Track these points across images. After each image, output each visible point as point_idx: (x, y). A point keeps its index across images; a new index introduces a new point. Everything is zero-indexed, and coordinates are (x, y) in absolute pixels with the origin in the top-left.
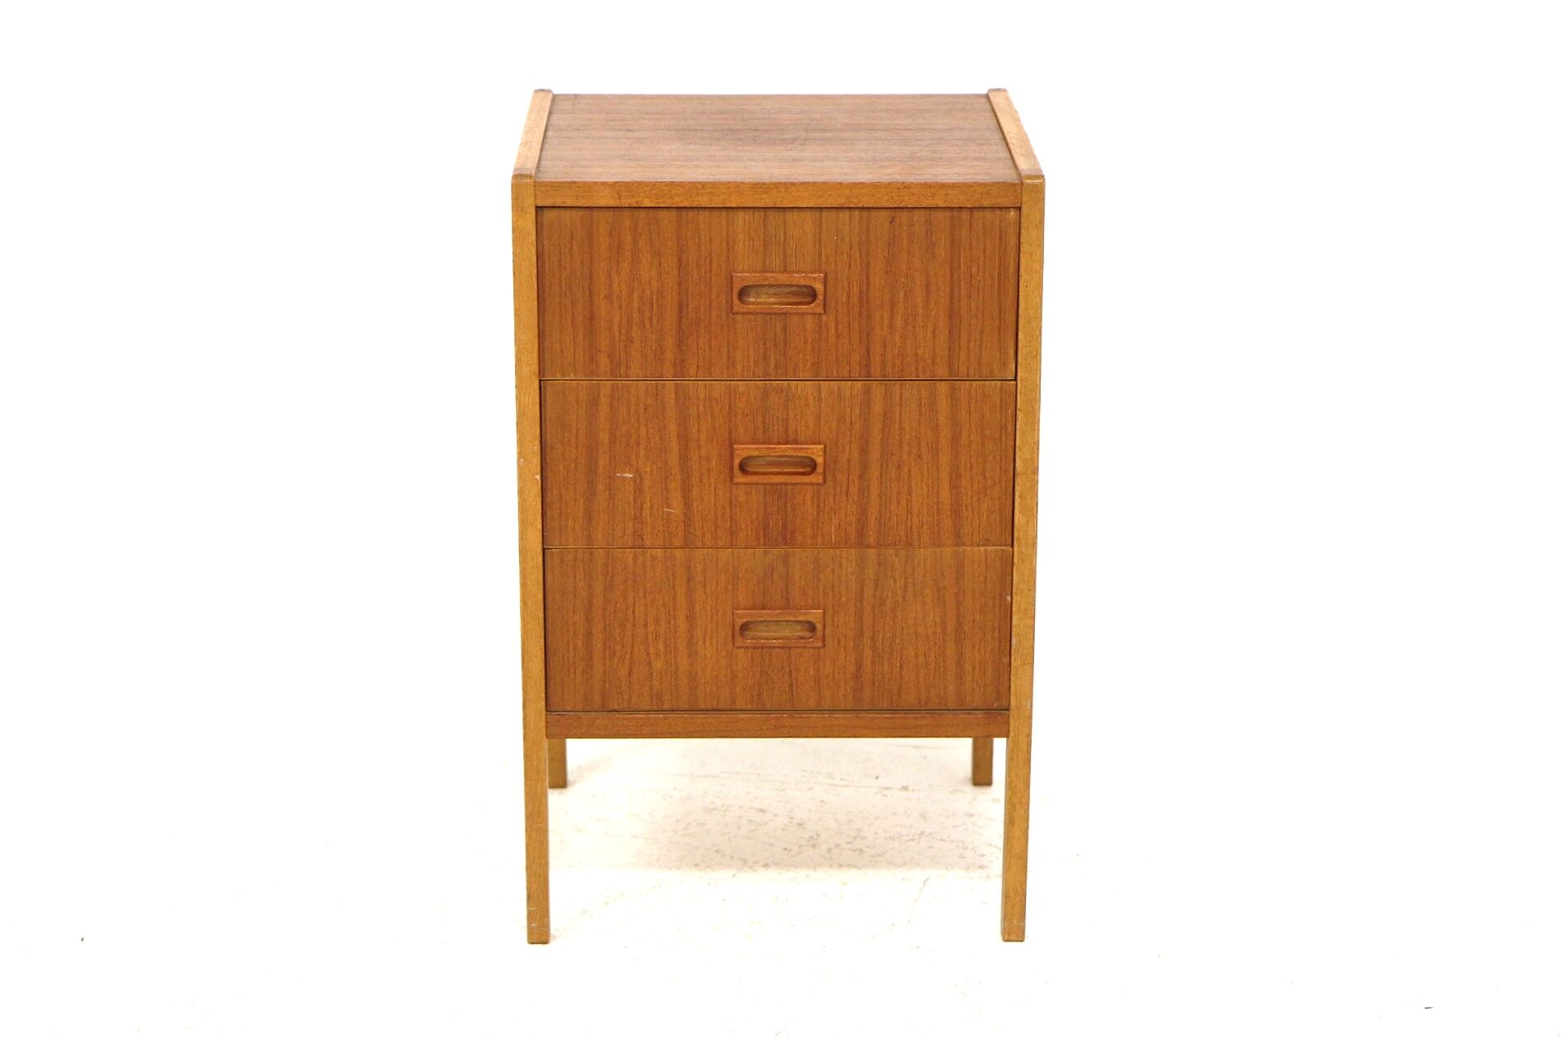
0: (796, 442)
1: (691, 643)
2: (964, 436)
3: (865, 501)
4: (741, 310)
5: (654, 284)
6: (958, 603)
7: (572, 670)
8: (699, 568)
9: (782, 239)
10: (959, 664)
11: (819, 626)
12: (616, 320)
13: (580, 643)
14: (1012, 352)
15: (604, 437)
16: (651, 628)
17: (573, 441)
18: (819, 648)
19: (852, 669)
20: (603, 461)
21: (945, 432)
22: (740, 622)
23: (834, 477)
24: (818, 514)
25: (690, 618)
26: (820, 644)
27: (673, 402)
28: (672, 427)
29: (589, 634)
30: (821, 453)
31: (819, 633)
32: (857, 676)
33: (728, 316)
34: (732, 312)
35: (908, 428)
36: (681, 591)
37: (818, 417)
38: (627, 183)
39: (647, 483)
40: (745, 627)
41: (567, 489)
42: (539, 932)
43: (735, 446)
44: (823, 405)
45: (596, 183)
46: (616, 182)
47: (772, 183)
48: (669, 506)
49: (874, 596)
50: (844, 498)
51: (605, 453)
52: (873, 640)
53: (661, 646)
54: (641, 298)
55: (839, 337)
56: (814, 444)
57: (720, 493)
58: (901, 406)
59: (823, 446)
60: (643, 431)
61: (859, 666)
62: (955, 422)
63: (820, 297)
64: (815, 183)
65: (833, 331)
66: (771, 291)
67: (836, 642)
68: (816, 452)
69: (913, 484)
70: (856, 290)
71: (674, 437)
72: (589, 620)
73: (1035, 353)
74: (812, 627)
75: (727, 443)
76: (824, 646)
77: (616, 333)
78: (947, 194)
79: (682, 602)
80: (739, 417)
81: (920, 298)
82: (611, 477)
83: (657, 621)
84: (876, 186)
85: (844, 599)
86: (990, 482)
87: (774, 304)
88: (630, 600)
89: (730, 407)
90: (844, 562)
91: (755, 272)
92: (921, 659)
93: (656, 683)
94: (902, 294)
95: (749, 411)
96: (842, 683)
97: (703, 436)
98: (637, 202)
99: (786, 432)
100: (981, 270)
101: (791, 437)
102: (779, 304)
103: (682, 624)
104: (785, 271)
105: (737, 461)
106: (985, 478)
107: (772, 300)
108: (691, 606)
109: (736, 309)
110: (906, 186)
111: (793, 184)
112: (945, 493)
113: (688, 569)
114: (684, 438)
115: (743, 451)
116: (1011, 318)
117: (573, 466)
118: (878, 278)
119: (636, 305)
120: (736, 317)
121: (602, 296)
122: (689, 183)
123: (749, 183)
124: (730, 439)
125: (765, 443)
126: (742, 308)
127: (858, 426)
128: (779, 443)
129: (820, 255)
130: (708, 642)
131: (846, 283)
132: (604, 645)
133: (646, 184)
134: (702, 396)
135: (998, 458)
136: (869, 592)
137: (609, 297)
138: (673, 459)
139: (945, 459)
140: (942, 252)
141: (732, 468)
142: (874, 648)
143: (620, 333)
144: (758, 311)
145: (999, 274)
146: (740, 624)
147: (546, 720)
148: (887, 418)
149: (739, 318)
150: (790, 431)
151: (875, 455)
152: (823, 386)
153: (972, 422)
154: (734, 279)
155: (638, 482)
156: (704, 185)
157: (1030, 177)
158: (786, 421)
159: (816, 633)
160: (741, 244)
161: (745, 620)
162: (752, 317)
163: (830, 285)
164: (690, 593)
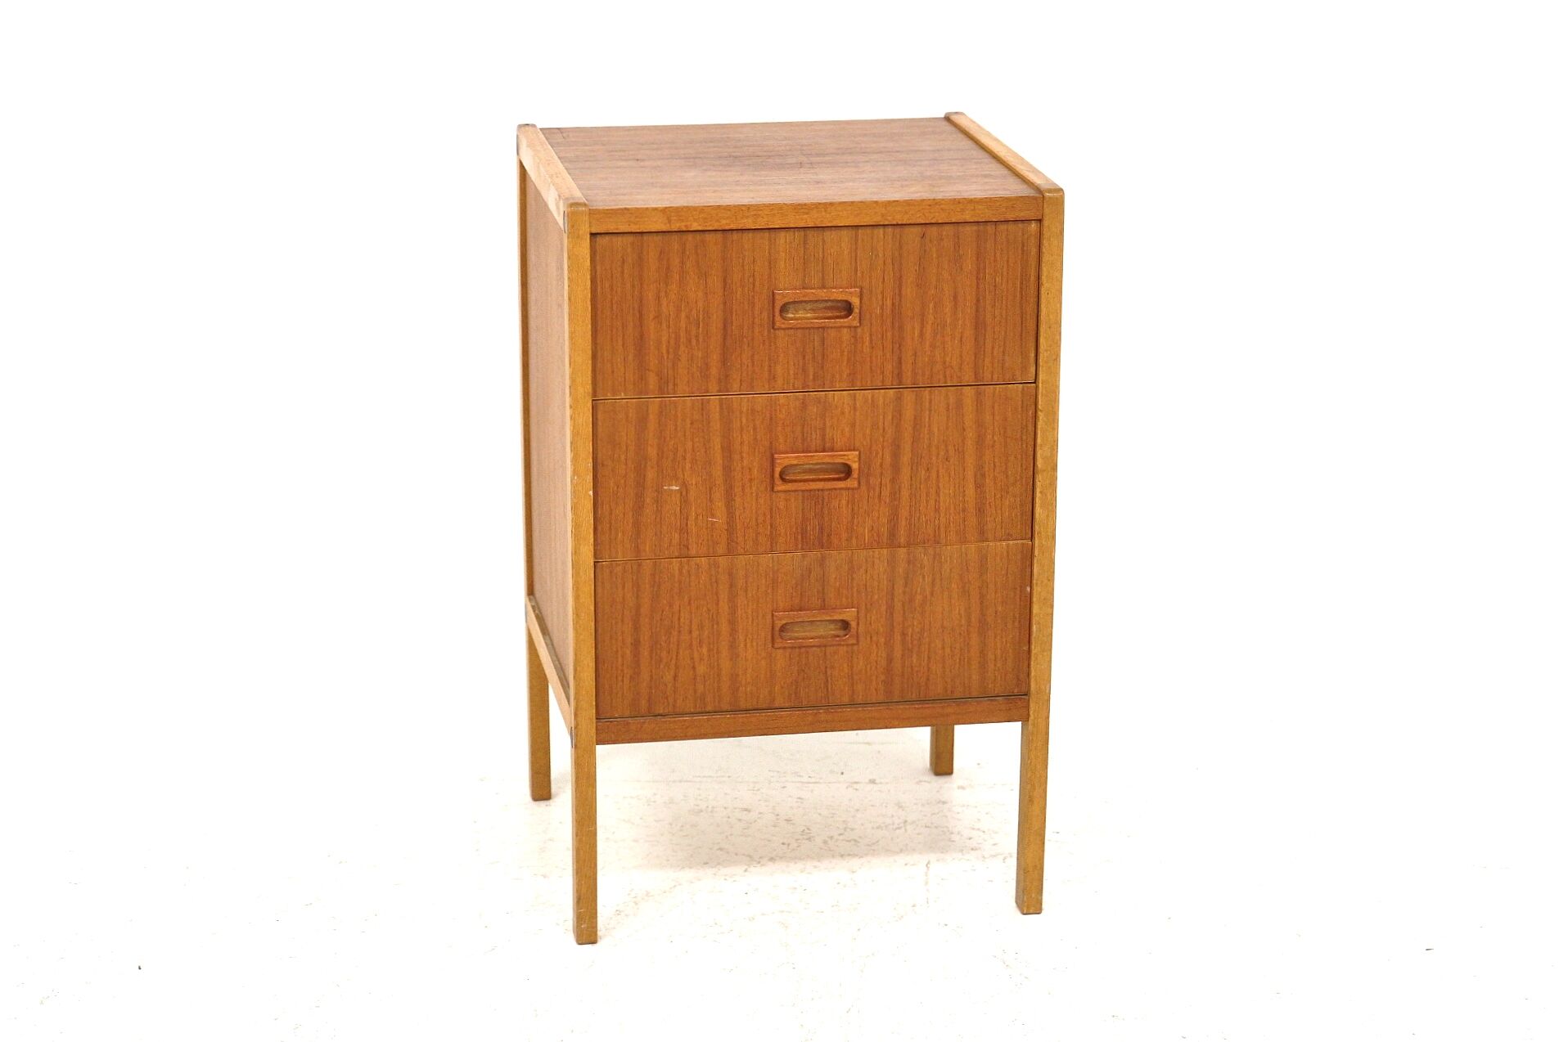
0: (832, 450)
1: (733, 646)
2: (989, 437)
3: (896, 503)
4: (783, 326)
5: (700, 304)
6: (982, 597)
7: (620, 678)
8: (741, 573)
9: (821, 256)
10: (983, 654)
11: (853, 624)
12: (664, 339)
13: (628, 652)
14: (1033, 355)
15: (652, 452)
16: (695, 634)
17: (623, 457)
18: (853, 645)
19: (884, 663)
20: (651, 474)
21: (971, 434)
22: (779, 624)
23: (868, 482)
24: (853, 518)
25: (732, 622)
26: (855, 642)
27: (717, 416)
28: (717, 443)
29: (636, 644)
30: (856, 459)
31: (853, 631)
32: (888, 670)
33: (769, 331)
34: (773, 328)
35: (936, 430)
36: (724, 596)
37: (853, 425)
38: (677, 208)
39: (692, 494)
40: (783, 629)
41: (617, 503)
42: (586, 931)
43: (776, 456)
44: (858, 413)
45: (647, 209)
46: (666, 208)
47: (812, 204)
48: (713, 516)
49: (904, 593)
50: (876, 500)
51: (652, 468)
52: (904, 634)
53: (705, 650)
54: (688, 317)
55: (873, 348)
56: (850, 450)
57: (761, 501)
58: (930, 411)
59: (857, 453)
60: (689, 445)
61: (890, 660)
62: (980, 424)
63: (856, 310)
64: (852, 202)
65: (867, 344)
66: (809, 306)
67: (869, 639)
68: (852, 459)
69: (941, 485)
70: (889, 303)
71: (718, 447)
72: (636, 628)
73: (1054, 357)
74: (845, 625)
75: (768, 454)
76: (858, 643)
77: (664, 352)
78: (974, 210)
79: (724, 606)
80: (780, 428)
81: (948, 310)
82: (659, 490)
83: (701, 627)
84: (909, 203)
85: (876, 597)
86: (1012, 479)
87: (812, 319)
88: (676, 608)
89: (771, 419)
90: (877, 561)
91: (796, 289)
92: (948, 651)
93: (700, 688)
94: (931, 305)
95: (788, 422)
96: (874, 678)
97: (745, 448)
98: (686, 226)
99: (823, 438)
100: (1005, 280)
101: (828, 445)
102: (816, 319)
103: (725, 627)
104: (823, 287)
105: (778, 470)
106: (1007, 476)
107: (809, 315)
108: (733, 610)
109: (778, 325)
110: (935, 203)
111: (831, 204)
112: (971, 491)
113: (730, 574)
114: (728, 450)
115: (783, 460)
116: (1031, 325)
117: (622, 481)
118: (909, 291)
119: (683, 324)
120: (777, 332)
121: (652, 317)
122: (735, 206)
123: (791, 205)
124: (771, 448)
125: (803, 452)
126: (783, 323)
127: (890, 432)
128: (816, 451)
129: (856, 271)
130: (749, 645)
131: (880, 297)
132: (651, 651)
133: (695, 209)
134: (745, 409)
135: (1019, 457)
136: (899, 590)
137: (658, 317)
138: (718, 472)
139: (970, 461)
140: (969, 265)
141: (772, 476)
142: (903, 641)
143: (668, 352)
144: (799, 326)
145: (1022, 283)
146: (779, 625)
147: (597, 727)
148: (917, 422)
149: (780, 333)
150: (827, 440)
151: (906, 458)
152: (857, 395)
153: (996, 423)
154: (777, 297)
155: (684, 493)
156: (749, 207)
157: (1050, 191)
158: (823, 429)
159: (850, 631)
160: (782, 263)
161: (784, 622)
162: (792, 332)
163: (865, 299)
164: (732, 599)
